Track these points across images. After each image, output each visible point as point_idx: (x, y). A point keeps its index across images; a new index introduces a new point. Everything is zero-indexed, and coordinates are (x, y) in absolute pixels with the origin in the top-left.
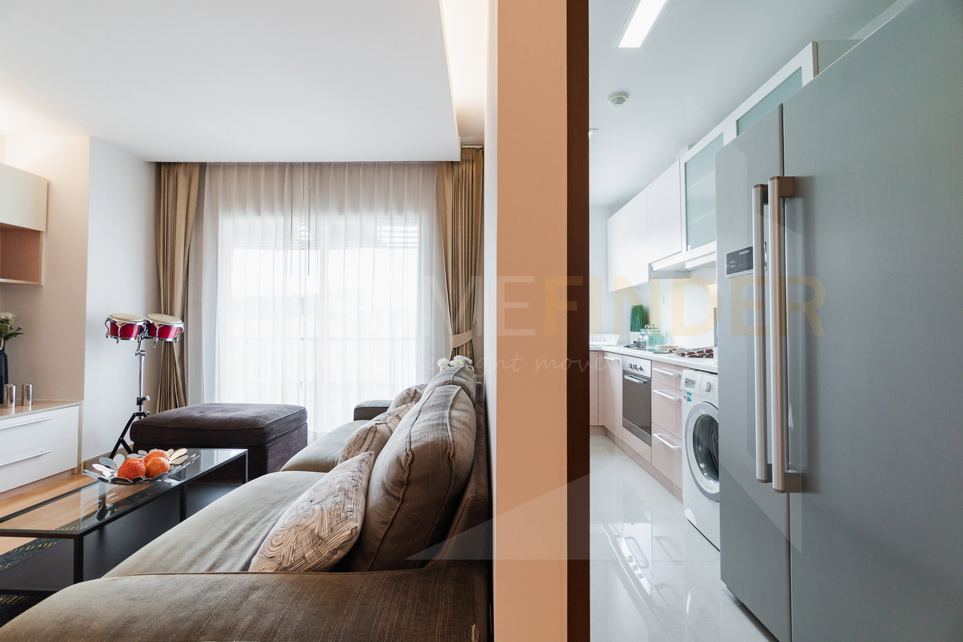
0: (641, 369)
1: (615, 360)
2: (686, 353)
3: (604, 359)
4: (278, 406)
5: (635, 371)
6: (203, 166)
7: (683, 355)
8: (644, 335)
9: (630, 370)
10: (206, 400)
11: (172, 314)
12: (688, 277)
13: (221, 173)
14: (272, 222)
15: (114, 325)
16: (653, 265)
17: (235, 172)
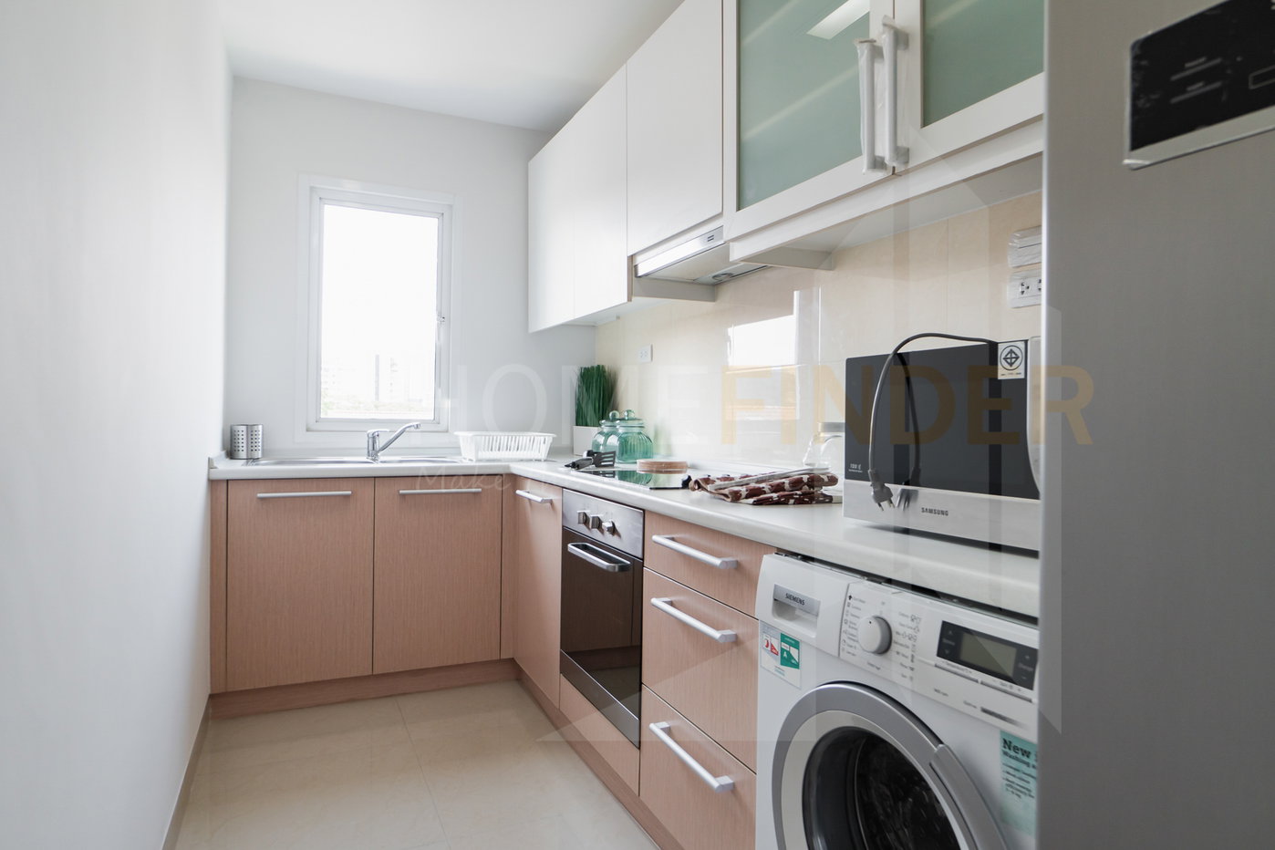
0: (613, 530)
1: (544, 501)
2: (743, 490)
3: (517, 497)
5: (596, 534)
7: (736, 497)
8: (607, 435)
9: (582, 529)
12: (713, 298)
16: (639, 260)
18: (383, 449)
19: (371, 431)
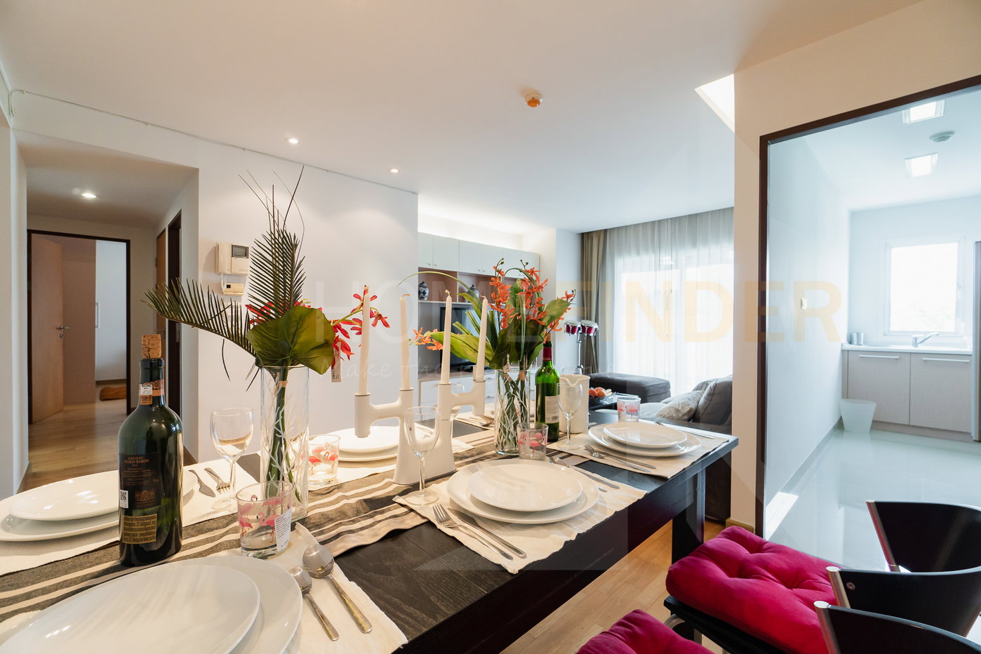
4: (652, 378)
6: (605, 231)
10: (608, 371)
11: (590, 320)
13: (616, 232)
14: (647, 258)
15: (568, 327)
17: (624, 230)
18: (921, 342)
19: (914, 336)
